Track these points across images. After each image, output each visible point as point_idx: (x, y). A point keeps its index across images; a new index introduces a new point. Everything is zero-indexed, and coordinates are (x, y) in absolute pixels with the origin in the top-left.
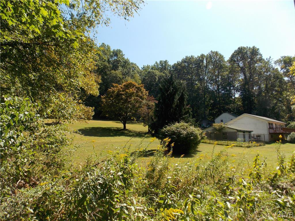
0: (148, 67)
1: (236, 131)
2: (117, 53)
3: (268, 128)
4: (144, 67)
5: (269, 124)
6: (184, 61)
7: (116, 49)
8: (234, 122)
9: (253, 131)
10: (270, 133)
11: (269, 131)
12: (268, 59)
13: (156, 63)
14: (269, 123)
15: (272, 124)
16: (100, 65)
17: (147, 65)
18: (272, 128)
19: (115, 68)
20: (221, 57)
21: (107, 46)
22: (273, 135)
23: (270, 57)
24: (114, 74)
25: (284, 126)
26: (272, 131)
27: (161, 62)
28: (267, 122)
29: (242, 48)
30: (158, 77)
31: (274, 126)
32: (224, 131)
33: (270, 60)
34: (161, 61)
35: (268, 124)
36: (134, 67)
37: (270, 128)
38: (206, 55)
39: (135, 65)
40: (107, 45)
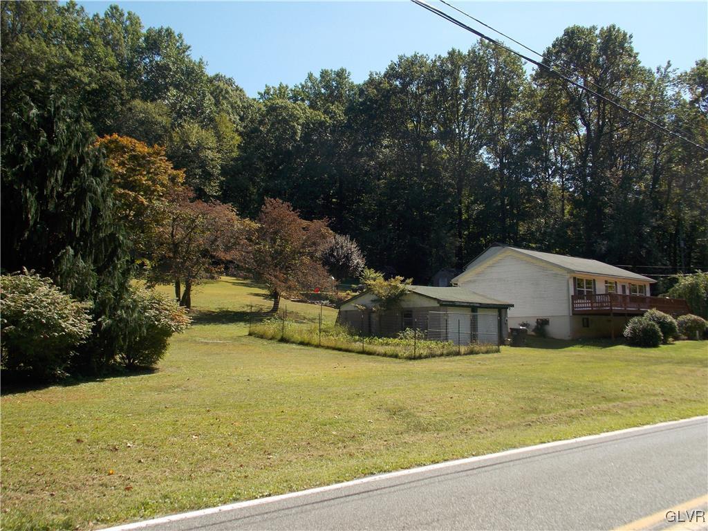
0: (282, 91)
1: (437, 305)
2: (156, 41)
3: (572, 293)
4: (267, 92)
5: (578, 282)
6: (392, 74)
7: (157, 27)
8: (478, 274)
9: (513, 306)
10: (575, 313)
11: (573, 303)
12: (663, 70)
13: (310, 76)
14: (575, 278)
15: (591, 283)
16: (86, 80)
17: (277, 86)
18: (591, 296)
19: (152, 91)
20: (511, 61)
21: (126, 15)
22: (590, 317)
23: (669, 65)
24: (141, 112)
25: (648, 289)
26: (584, 305)
27: (324, 74)
28: (568, 276)
29: (573, 32)
30: (302, 125)
31: (601, 288)
32: (404, 305)
33: (670, 74)
34: (327, 72)
35: (571, 282)
36: (221, 89)
37: (578, 295)
38: (465, 52)
39: (230, 82)
40: (129, 14)
